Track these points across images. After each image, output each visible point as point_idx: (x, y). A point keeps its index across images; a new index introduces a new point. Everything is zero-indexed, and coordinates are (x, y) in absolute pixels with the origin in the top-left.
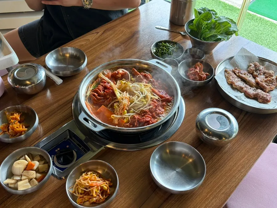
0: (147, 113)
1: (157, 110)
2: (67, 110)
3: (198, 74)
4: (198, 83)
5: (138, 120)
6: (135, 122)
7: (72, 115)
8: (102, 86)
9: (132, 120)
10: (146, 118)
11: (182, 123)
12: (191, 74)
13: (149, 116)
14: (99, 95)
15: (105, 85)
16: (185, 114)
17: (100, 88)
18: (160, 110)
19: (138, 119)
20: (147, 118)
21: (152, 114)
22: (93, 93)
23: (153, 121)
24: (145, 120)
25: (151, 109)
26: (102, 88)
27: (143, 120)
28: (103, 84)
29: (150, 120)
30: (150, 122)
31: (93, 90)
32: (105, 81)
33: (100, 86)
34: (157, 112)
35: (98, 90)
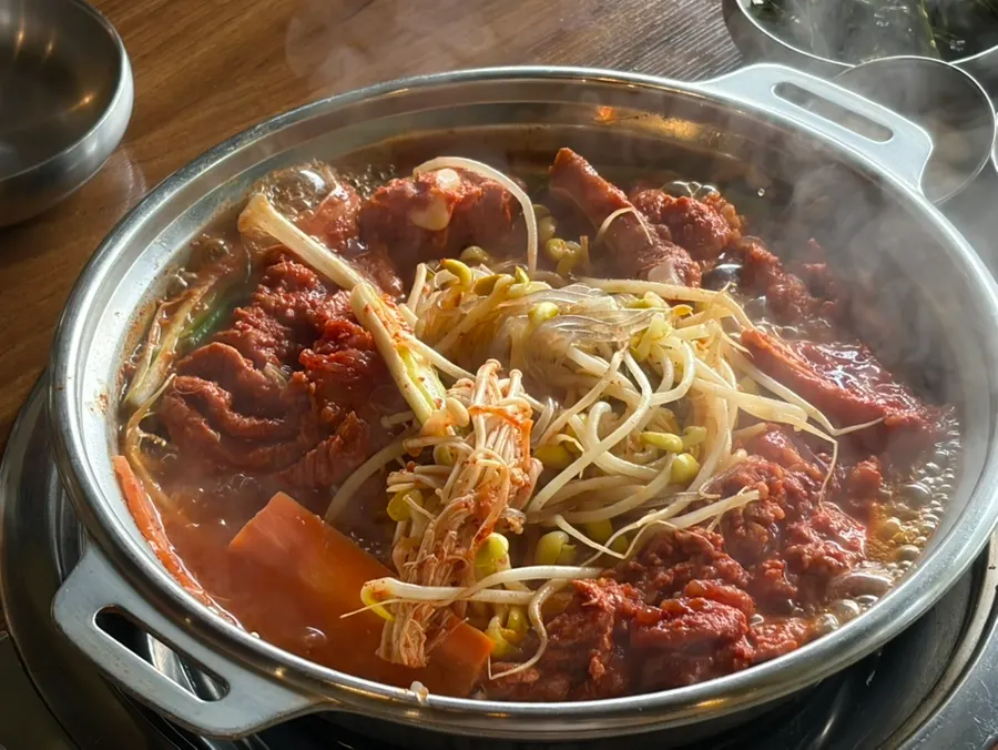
0: (710, 560)
1: (806, 529)
5: (616, 625)
6: (597, 643)
8: (276, 313)
9: (566, 628)
10: (698, 608)
13: (731, 590)
14: (246, 401)
15: (300, 309)
17: (255, 334)
18: (831, 535)
19: (622, 614)
20: (710, 605)
21: (753, 567)
22: (187, 382)
23: (769, 639)
24: (689, 624)
25: (747, 527)
26: (274, 337)
27: (665, 630)
28: (284, 301)
29: (740, 628)
30: (734, 645)
31: (189, 358)
32: (300, 273)
33: (259, 316)
34: (800, 555)
35: (235, 351)
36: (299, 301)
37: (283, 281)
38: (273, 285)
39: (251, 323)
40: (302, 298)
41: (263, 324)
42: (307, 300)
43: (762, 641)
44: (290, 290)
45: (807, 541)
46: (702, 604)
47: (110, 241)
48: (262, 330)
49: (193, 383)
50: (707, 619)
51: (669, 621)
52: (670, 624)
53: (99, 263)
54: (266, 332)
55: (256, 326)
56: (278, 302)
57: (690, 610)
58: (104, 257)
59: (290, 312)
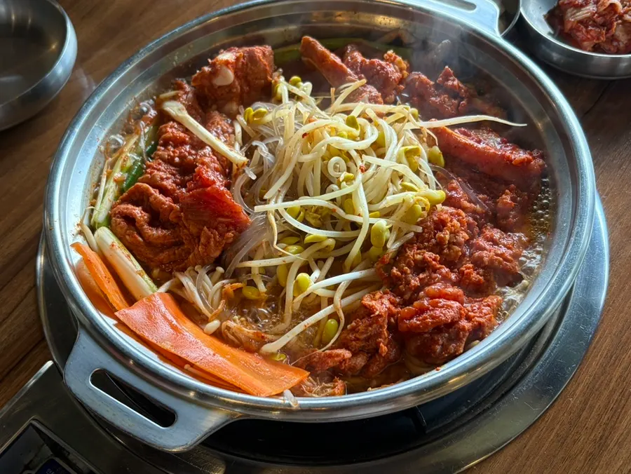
0: (435, 270)
1: (481, 242)
2: (16, 313)
3: (621, 17)
4: (624, 65)
5: (389, 323)
6: (379, 335)
7: (44, 338)
8: (170, 161)
9: (361, 328)
10: (435, 306)
11: (610, 285)
12: (583, 22)
13: (450, 290)
14: (156, 218)
15: (182, 157)
16: (610, 233)
17: (158, 174)
18: (495, 243)
19: (391, 314)
20: (442, 302)
21: (456, 270)
22: (124, 209)
23: (477, 315)
24: (433, 317)
25: (449, 248)
26: (170, 174)
27: (418, 322)
28: (172, 154)
29: (461, 314)
30: (459, 324)
31: (125, 194)
32: (180, 137)
33: (159, 164)
34: (481, 258)
35: (148, 186)
36: (181, 153)
37: (171, 143)
38: (165, 145)
39: (155, 169)
40: (183, 151)
41: (163, 168)
42: (186, 151)
43: (474, 317)
44: (175, 146)
45: (484, 249)
46: (438, 303)
47: (69, 132)
48: (163, 171)
49: (127, 209)
50: (442, 313)
51: (420, 315)
52: (421, 318)
53: (64, 146)
54: (165, 172)
55: (159, 170)
56: (169, 155)
57: (431, 308)
58: (66, 142)
59: (177, 159)
